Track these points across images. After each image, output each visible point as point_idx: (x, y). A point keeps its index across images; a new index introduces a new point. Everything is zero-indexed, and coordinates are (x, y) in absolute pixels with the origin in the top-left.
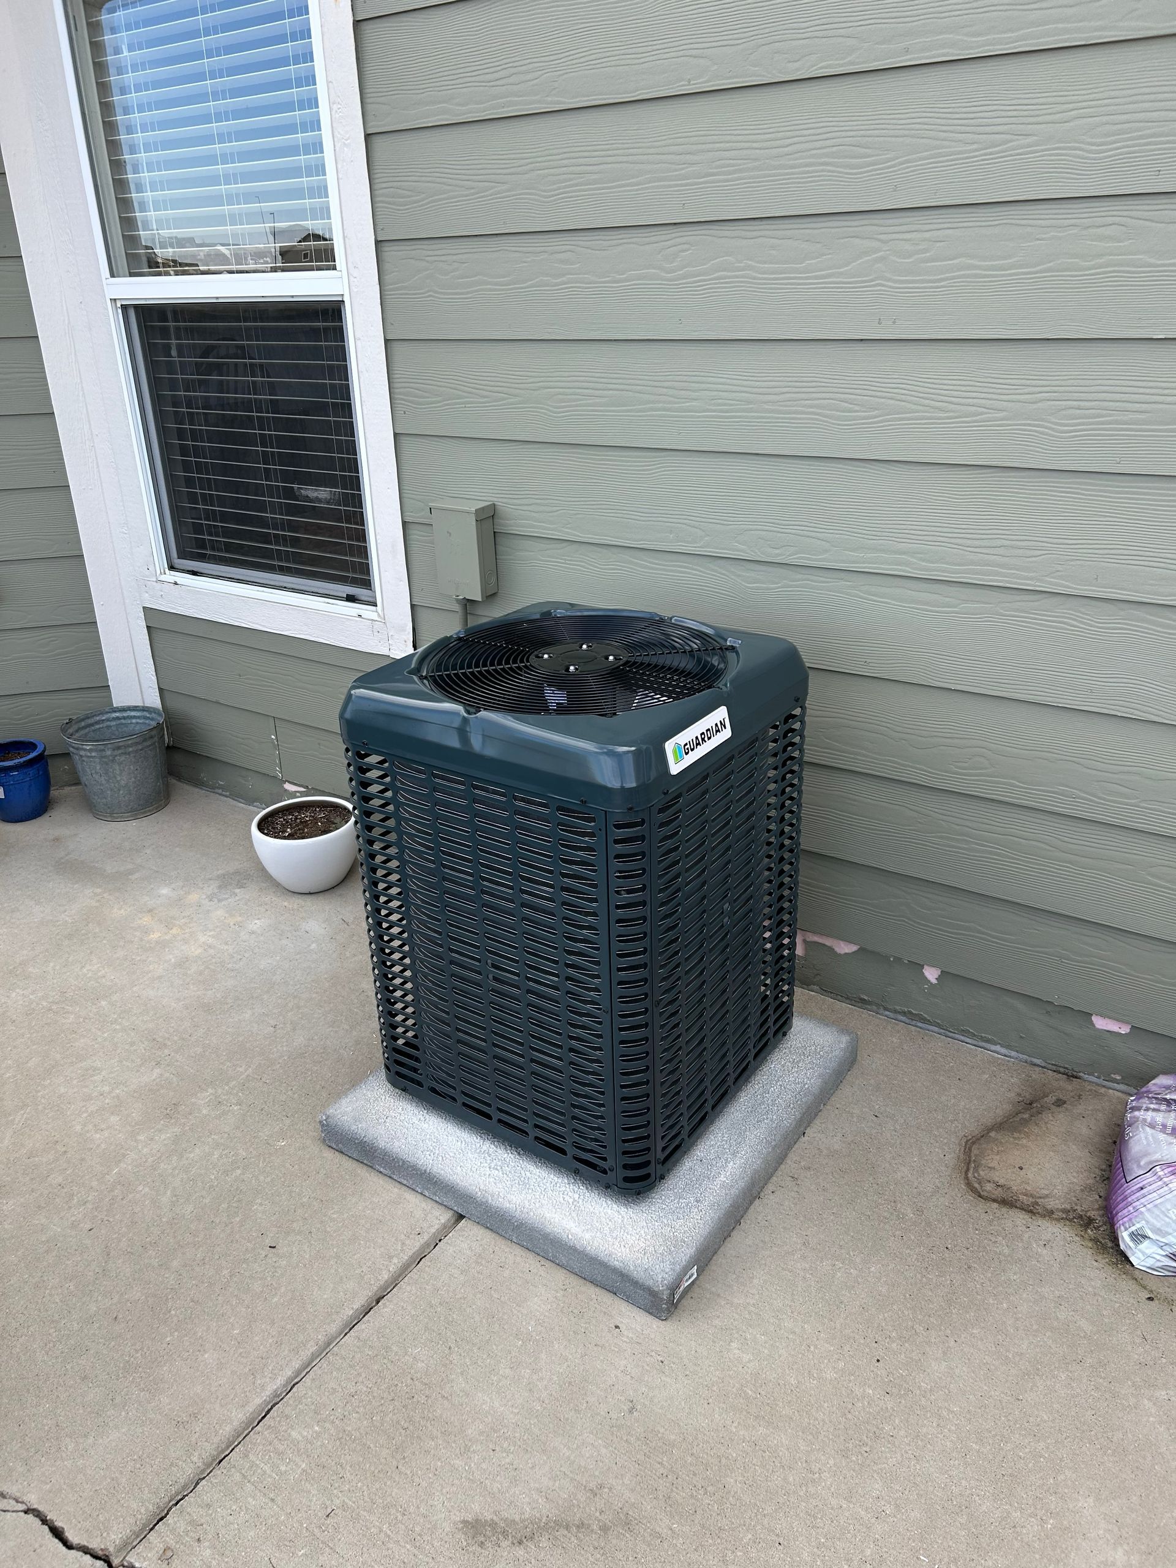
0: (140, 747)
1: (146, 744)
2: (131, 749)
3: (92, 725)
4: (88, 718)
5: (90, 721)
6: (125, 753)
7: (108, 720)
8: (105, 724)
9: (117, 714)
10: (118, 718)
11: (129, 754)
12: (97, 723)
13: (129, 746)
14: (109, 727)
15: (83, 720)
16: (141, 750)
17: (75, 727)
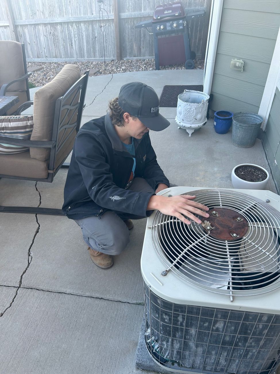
0: (247, 128)
1: (249, 128)
2: (244, 127)
3: (247, 116)
4: (246, 114)
5: (246, 115)
6: (242, 128)
7: (252, 117)
8: (250, 118)
9: (255, 116)
10: (255, 117)
11: (243, 128)
12: (249, 116)
13: (244, 126)
14: (251, 119)
15: (245, 114)
16: (247, 129)
17: (242, 115)
